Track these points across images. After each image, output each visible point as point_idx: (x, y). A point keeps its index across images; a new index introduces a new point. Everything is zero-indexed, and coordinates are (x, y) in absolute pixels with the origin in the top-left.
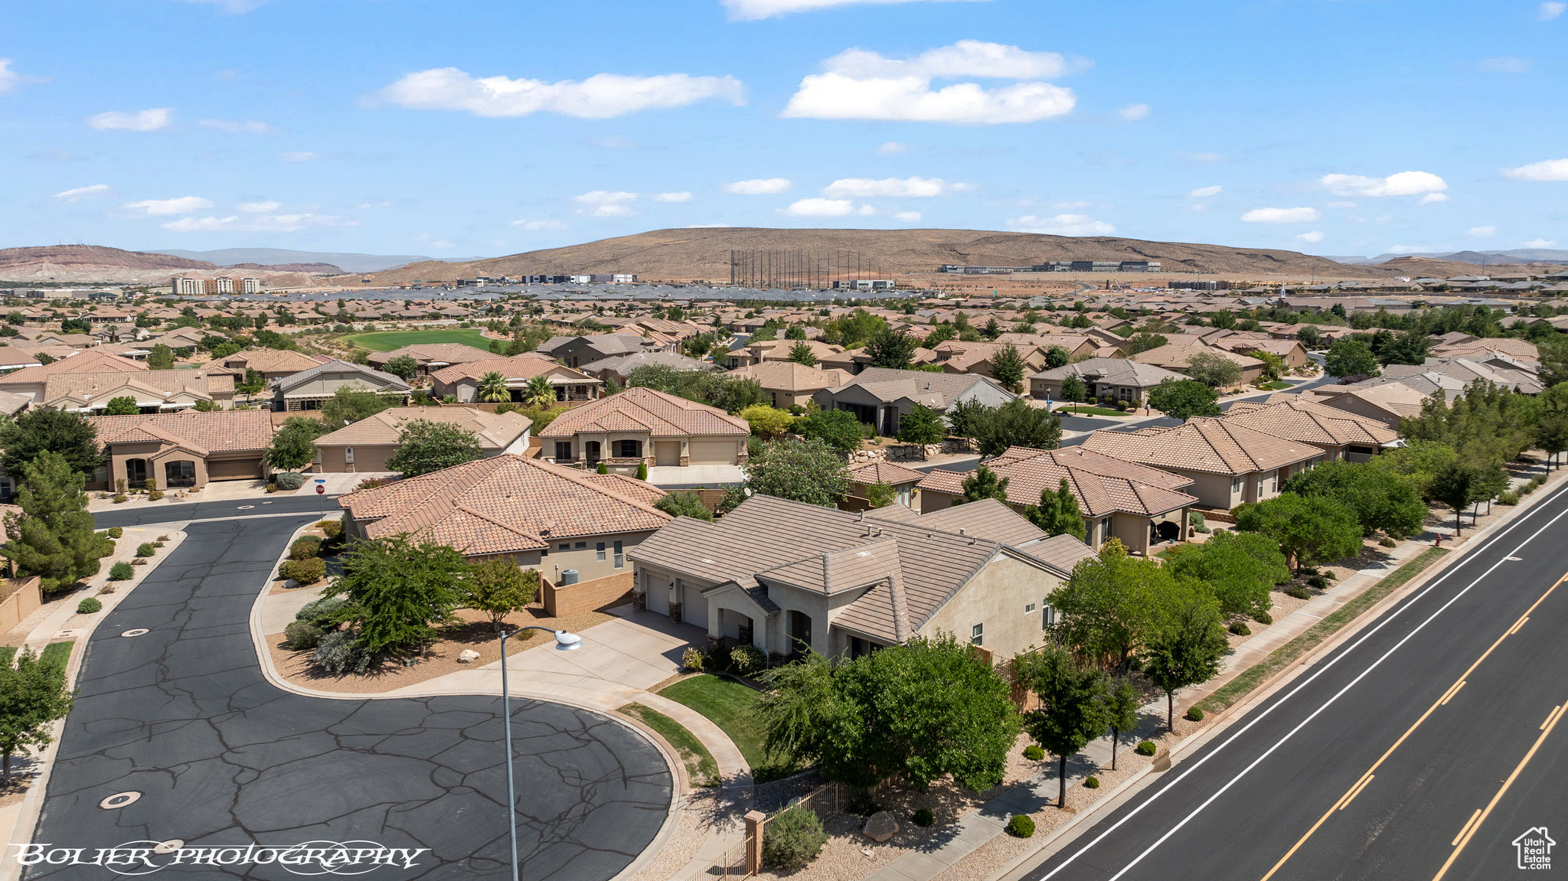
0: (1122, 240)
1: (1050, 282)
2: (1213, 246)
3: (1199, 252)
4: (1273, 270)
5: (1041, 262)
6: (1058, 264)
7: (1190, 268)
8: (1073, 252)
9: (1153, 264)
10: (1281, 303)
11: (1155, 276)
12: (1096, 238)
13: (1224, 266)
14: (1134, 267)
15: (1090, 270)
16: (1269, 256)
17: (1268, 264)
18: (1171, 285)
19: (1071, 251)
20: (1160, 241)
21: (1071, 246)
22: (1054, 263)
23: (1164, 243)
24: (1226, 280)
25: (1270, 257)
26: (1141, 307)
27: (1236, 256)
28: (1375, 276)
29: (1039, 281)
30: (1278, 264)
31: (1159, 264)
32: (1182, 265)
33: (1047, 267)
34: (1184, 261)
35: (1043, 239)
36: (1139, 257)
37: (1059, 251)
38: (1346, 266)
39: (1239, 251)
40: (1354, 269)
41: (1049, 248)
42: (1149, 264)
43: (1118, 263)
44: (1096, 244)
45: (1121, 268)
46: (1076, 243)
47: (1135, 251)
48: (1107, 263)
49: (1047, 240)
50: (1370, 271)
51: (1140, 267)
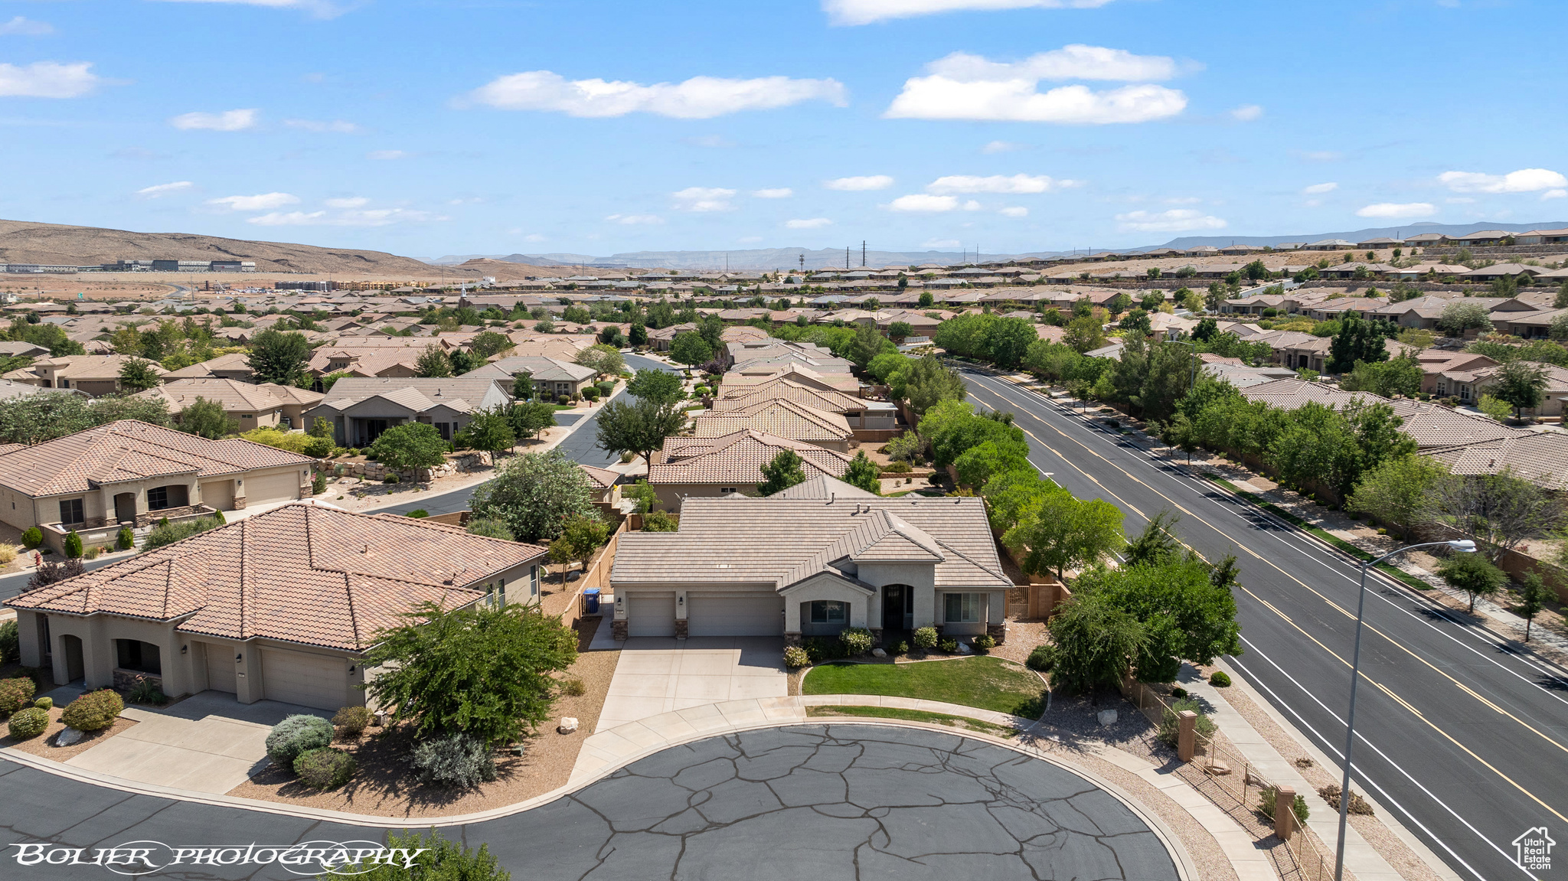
0: (203, 238)
1: (133, 283)
2: (302, 246)
3: (290, 252)
4: (368, 271)
5: (113, 260)
6: (136, 263)
7: (286, 268)
8: (149, 250)
9: (247, 264)
10: (463, 302)
11: (252, 276)
12: (171, 234)
13: (318, 266)
14: (226, 266)
15: (176, 270)
16: (360, 257)
17: (362, 264)
18: (278, 286)
19: (146, 249)
20: (247, 240)
21: (144, 243)
22: (130, 262)
23: (250, 242)
24: (333, 281)
25: (362, 258)
26: (314, 309)
27: (329, 256)
28: (457, 275)
29: (117, 283)
30: (372, 264)
31: (254, 264)
32: (276, 265)
33: (120, 266)
34: (276, 261)
35: (106, 234)
36: (228, 257)
37: (130, 249)
38: (432, 267)
39: (330, 251)
40: (441, 270)
41: (116, 244)
42: (243, 264)
43: (208, 263)
44: (174, 242)
45: (211, 268)
46: (149, 239)
47: (219, 249)
48: (195, 263)
49: (110, 234)
50: (453, 272)
51: (233, 266)
